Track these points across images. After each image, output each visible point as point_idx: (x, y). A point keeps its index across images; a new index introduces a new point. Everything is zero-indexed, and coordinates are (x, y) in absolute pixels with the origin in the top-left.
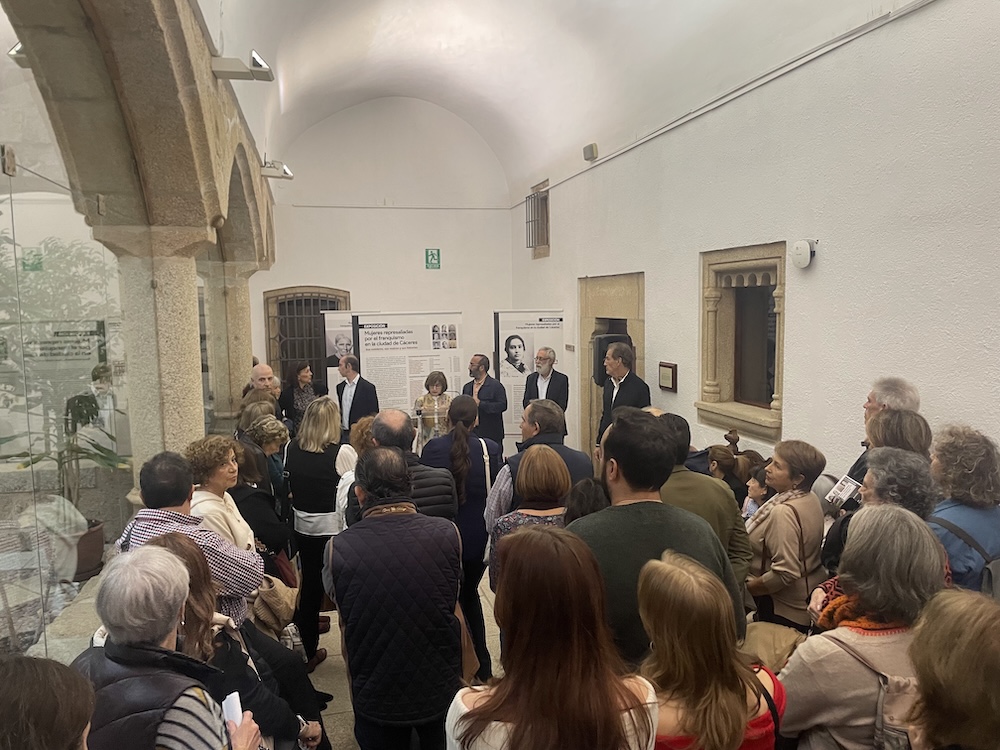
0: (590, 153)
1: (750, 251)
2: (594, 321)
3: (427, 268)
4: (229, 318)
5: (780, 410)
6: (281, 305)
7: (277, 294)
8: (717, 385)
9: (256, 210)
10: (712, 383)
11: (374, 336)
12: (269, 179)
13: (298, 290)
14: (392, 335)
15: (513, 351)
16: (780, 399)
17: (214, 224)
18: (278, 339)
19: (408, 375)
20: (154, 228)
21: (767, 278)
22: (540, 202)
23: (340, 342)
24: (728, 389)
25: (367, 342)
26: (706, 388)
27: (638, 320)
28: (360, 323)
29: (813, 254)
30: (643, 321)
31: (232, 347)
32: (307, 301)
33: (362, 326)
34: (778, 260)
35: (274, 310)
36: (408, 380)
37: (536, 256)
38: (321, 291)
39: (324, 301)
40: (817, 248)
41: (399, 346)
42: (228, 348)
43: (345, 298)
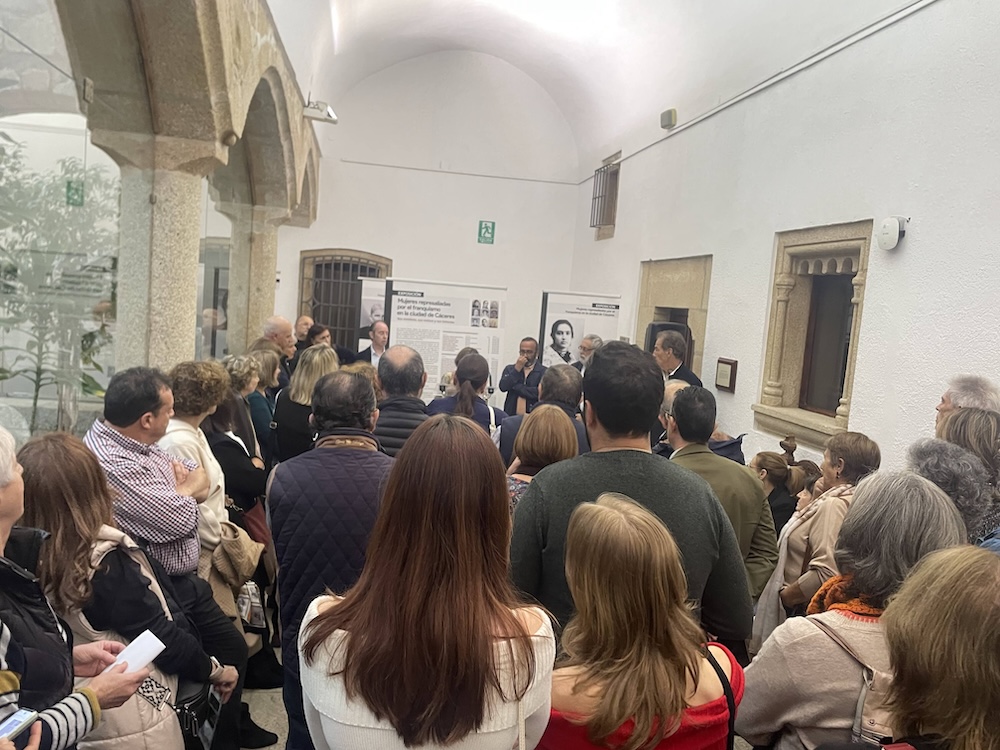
0: (668, 120)
1: (831, 232)
2: (653, 310)
3: (479, 241)
4: (253, 267)
5: (847, 416)
6: (318, 267)
7: (315, 254)
8: (779, 387)
9: (291, 151)
10: (774, 383)
11: (408, 305)
12: (314, 122)
13: (338, 253)
14: (427, 306)
15: (559, 337)
16: (847, 404)
17: (225, 141)
18: (311, 303)
19: (440, 351)
20: (159, 138)
21: (848, 264)
22: (609, 177)
23: (376, 313)
24: (793, 392)
25: (400, 310)
26: (766, 389)
27: (701, 310)
28: (394, 289)
29: (902, 234)
30: (706, 311)
31: (252, 299)
32: (346, 266)
33: (396, 293)
34: (862, 241)
35: (310, 272)
36: (440, 357)
37: (600, 237)
38: (362, 255)
39: (363, 269)
40: (907, 228)
41: (434, 318)
42: (249, 300)
43: (387, 266)
